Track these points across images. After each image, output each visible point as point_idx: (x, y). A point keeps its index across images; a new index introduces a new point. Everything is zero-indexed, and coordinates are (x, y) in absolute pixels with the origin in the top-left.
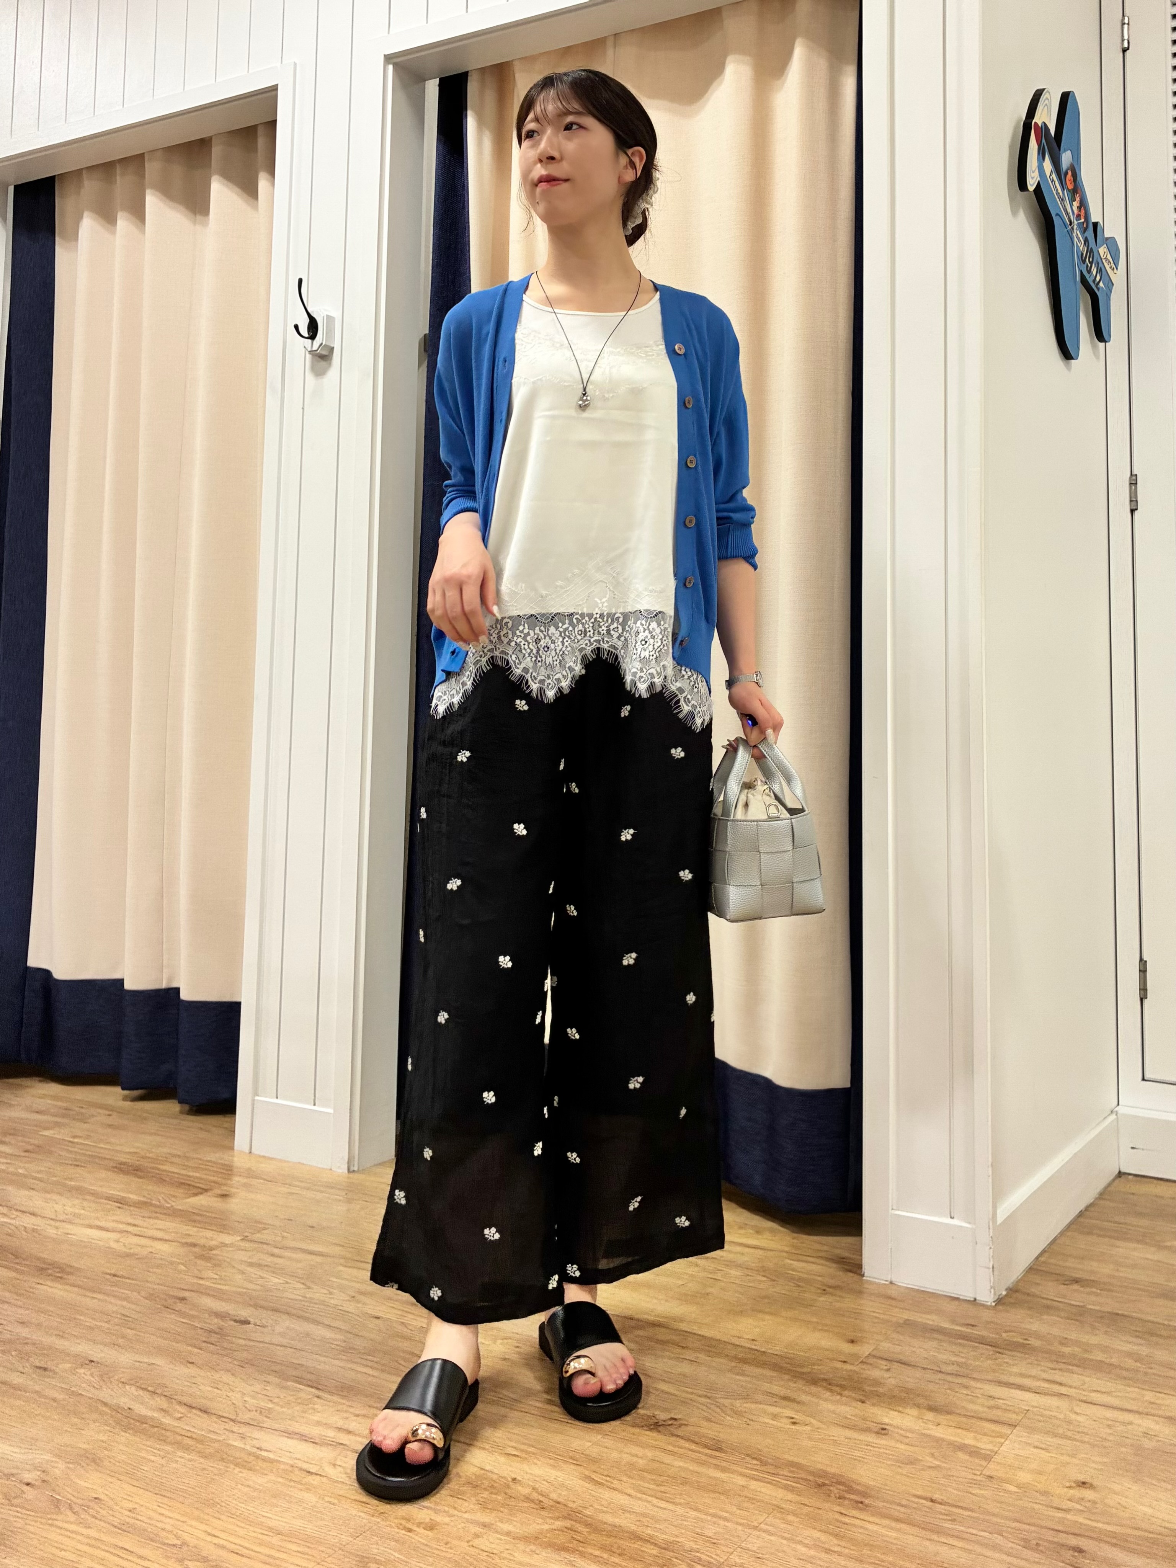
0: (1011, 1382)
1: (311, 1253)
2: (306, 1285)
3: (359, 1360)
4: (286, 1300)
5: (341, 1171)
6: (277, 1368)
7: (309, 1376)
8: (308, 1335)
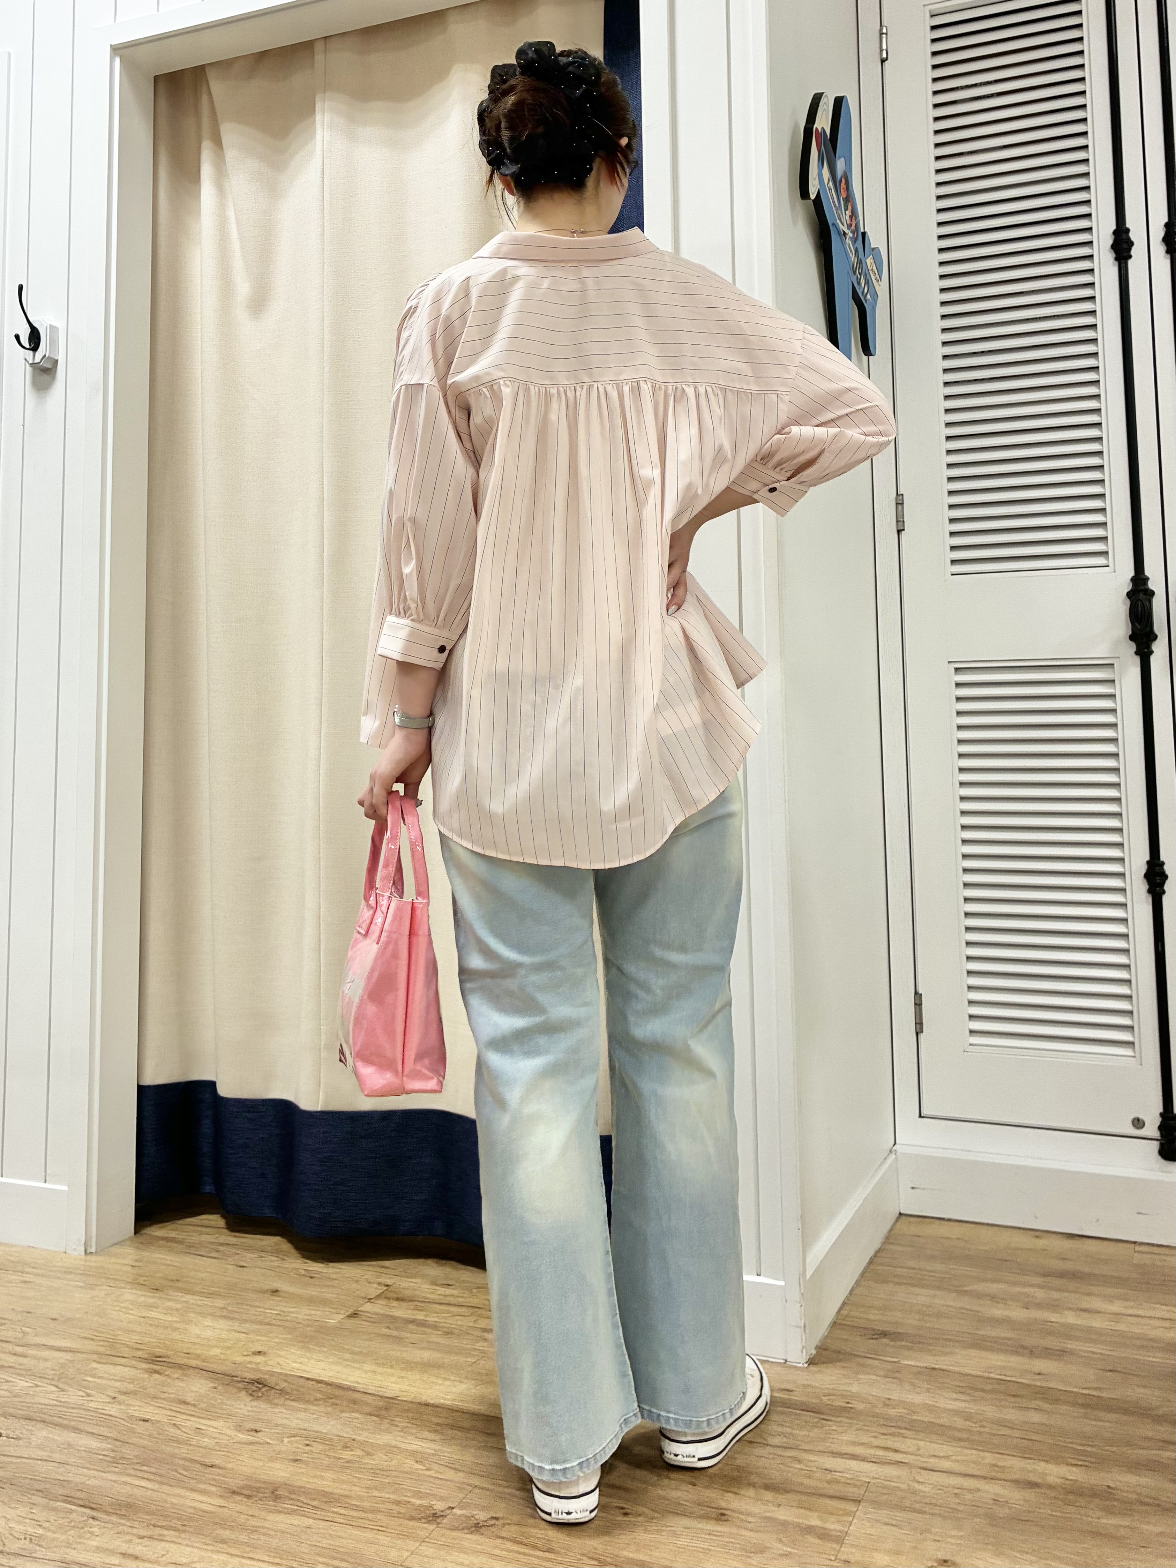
0: (845, 1452)
1: (59, 1349)
2: (58, 1388)
3: (132, 1472)
4: (41, 1406)
5: (76, 1253)
6: (41, 1487)
7: (78, 1494)
8: (70, 1445)
